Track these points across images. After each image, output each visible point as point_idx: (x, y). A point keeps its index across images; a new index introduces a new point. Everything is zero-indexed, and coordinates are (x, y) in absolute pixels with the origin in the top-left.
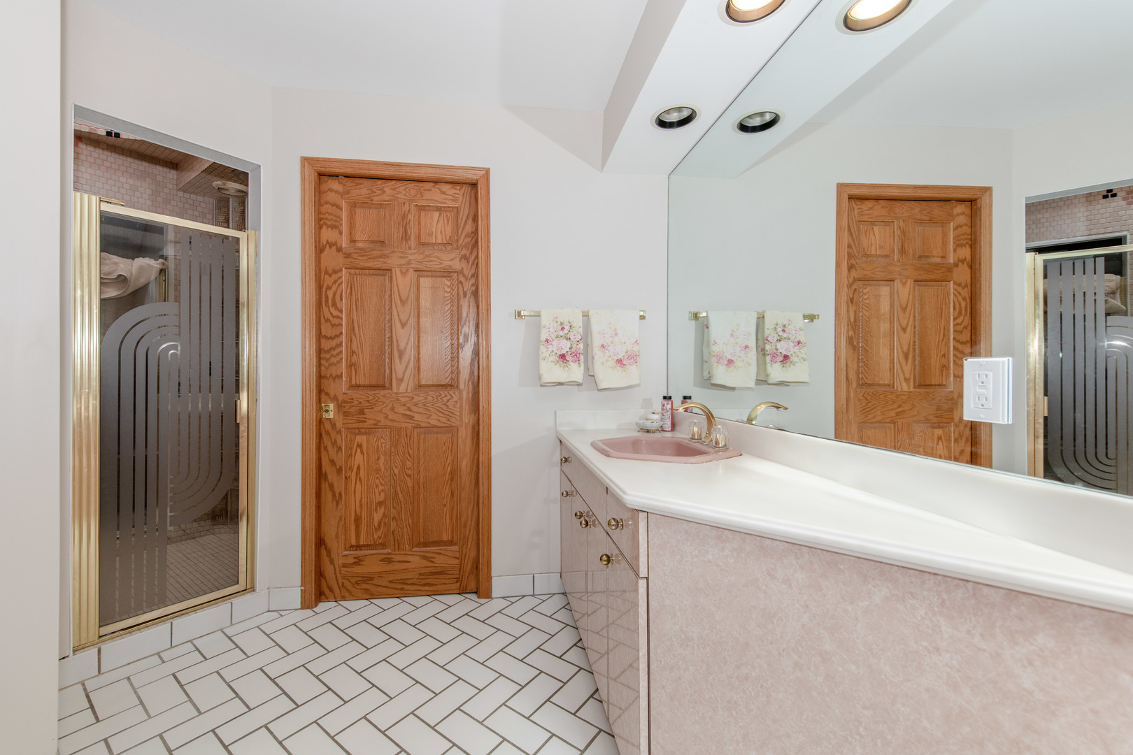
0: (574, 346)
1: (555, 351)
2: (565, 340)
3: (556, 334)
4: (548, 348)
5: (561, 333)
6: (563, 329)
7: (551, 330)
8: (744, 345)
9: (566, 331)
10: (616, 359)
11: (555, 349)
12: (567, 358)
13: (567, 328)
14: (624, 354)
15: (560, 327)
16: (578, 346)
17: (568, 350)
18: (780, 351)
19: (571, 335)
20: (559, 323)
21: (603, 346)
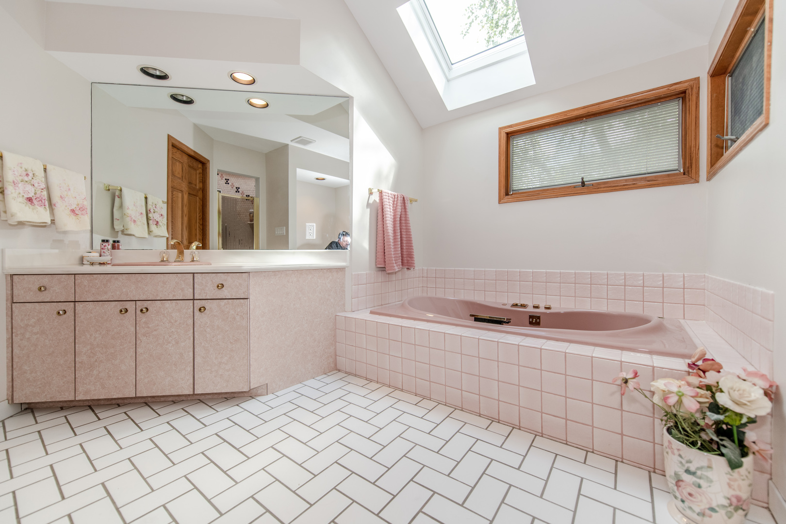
0: (38, 192)
1: (22, 194)
2: (30, 186)
3: (21, 178)
4: (15, 189)
5: (26, 179)
6: (27, 175)
7: (16, 173)
8: (140, 212)
9: (30, 178)
10: (70, 209)
11: (21, 192)
12: (34, 201)
13: (31, 175)
14: (76, 206)
15: (25, 173)
16: (42, 193)
17: (33, 195)
18: (155, 218)
19: (35, 182)
20: (23, 169)
21: (61, 197)
